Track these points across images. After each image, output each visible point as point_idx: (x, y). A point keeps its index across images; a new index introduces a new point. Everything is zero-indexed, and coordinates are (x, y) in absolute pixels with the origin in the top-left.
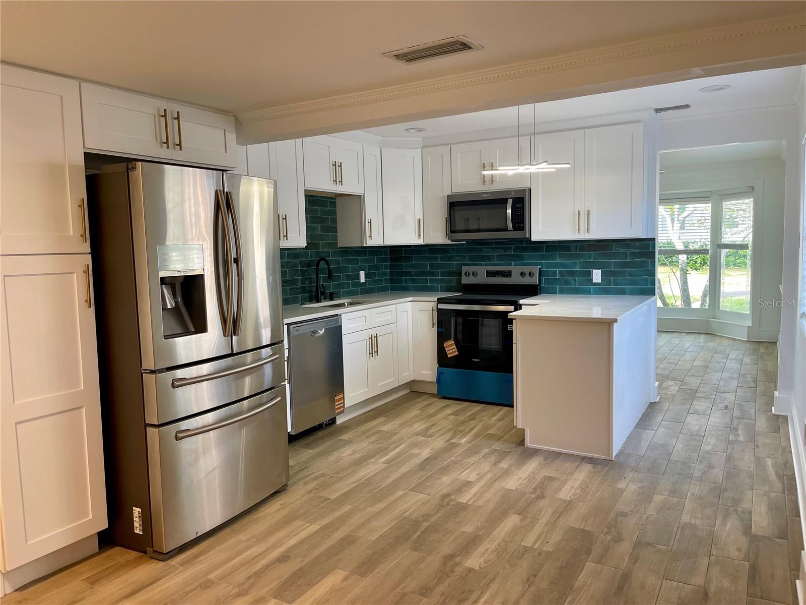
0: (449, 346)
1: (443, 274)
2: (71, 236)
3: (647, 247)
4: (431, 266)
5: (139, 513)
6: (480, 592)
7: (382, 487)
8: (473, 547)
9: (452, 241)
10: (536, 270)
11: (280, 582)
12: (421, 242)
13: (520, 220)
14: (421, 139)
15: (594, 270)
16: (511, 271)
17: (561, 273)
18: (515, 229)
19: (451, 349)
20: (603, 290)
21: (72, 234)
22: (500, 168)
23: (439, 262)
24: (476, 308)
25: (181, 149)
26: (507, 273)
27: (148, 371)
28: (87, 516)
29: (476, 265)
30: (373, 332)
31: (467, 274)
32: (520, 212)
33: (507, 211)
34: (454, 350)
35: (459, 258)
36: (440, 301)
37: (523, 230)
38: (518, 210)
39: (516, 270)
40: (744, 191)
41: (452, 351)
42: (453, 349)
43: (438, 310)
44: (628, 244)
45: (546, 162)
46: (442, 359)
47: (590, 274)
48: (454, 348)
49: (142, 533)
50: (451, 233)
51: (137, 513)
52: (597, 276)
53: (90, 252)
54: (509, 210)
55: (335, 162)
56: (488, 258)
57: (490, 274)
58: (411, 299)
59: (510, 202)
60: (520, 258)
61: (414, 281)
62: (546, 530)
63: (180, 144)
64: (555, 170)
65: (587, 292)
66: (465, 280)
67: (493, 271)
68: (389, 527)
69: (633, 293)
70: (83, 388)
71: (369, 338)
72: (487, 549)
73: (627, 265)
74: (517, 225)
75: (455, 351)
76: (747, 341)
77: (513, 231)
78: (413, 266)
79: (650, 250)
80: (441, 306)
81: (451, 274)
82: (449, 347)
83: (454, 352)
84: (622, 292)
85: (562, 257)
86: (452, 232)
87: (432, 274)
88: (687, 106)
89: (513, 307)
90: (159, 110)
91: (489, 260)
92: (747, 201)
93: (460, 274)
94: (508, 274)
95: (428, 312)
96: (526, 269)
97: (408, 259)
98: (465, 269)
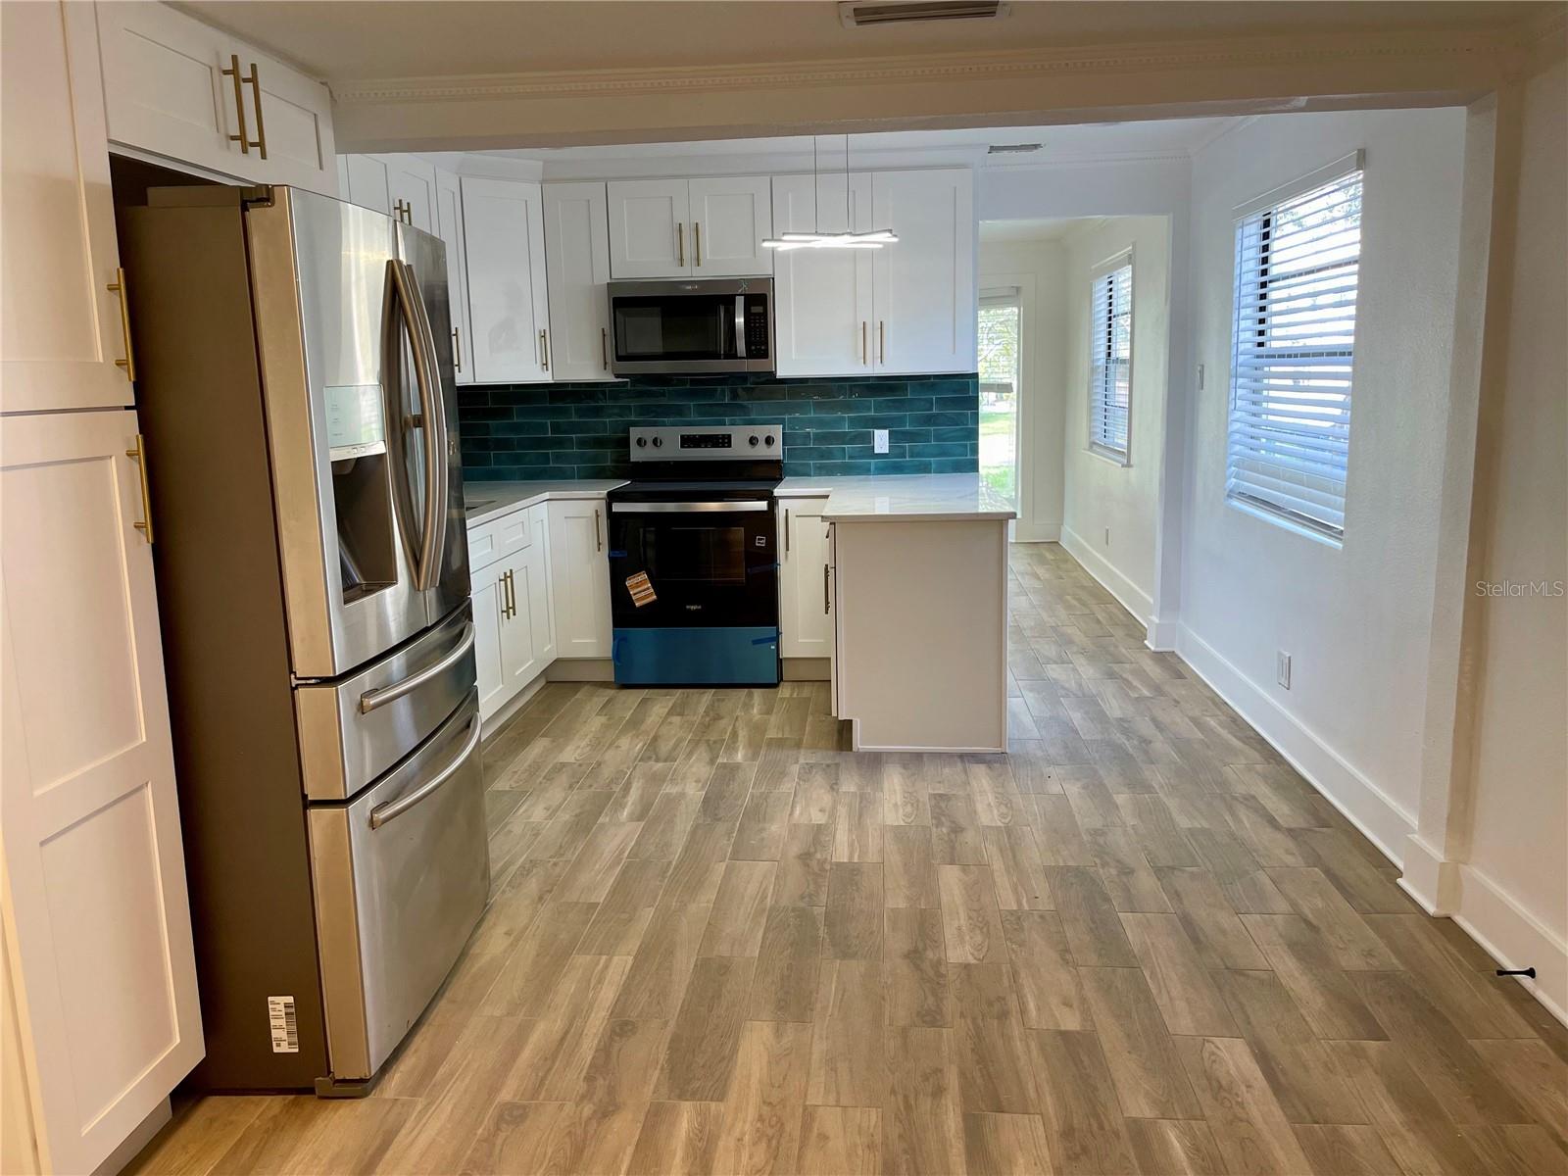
0: (638, 585)
1: (583, 443)
2: (99, 363)
3: (965, 388)
4: (556, 428)
5: (287, 1006)
6: (1014, 996)
7: (674, 863)
8: (935, 931)
9: (617, 376)
10: (777, 431)
11: (662, 1069)
12: (546, 377)
13: (760, 337)
14: (541, 163)
15: (876, 431)
16: (730, 436)
17: (820, 438)
18: (750, 355)
19: (641, 590)
20: (892, 466)
21: (101, 360)
22: (786, 238)
23: (575, 419)
24: (671, 507)
25: (264, 156)
26: (723, 440)
27: (313, 681)
28: (170, 1038)
29: (654, 424)
30: (504, 567)
31: (640, 442)
32: (760, 323)
33: (737, 320)
34: (647, 592)
35: (616, 411)
36: (613, 497)
37: (767, 357)
38: (755, 319)
39: (740, 434)
40: (1006, 294)
41: (643, 594)
42: (645, 590)
43: (611, 515)
44: (933, 384)
45: (890, 231)
46: (624, 612)
47: (869, 439)
48: (648, 589)
49: (297, 1050)
50: (618, 360)
51: (282, 1007)
52: (881, 441)
53: (134, 404)
54: (739, 317)
55: (400, 201)
56: (679, 411)
57: (688, 441)
58: (547, 495)
59: (740, 302)
60: (744, 410)
61: (517, 460)
62: (1015, 880)
63: (261, 144)
64: (880, 246)
65: (864, 471)
66: (637, 455)
67: (695, 436)
68: (762, 930)
69: (942, 469)
70: (144, 740)
71: (500, 580)
72: (959, 929)
73: (929, 420)
74: (753, 348)
75: (651, 594)
76: (1016, 543)
77: (747, 358)
78: (516, 428)
79: (971, 394)
80: (617, 507)
81: (599, 443)
82: (640, 586)
83: (646, 596)
84: (925, 469)
85: (819, 406)
86: (619, 358)
87: (560, 443)
88: (1036, 146)
89: (766, 502)
90: (218, 55)
91: (681, 415)
92: (1008, 310)
93: (624, 443)
94: (725, 441)
95: (585, 520)
96: (761, 432)
97: (505, 413)
98: (635, 433)
